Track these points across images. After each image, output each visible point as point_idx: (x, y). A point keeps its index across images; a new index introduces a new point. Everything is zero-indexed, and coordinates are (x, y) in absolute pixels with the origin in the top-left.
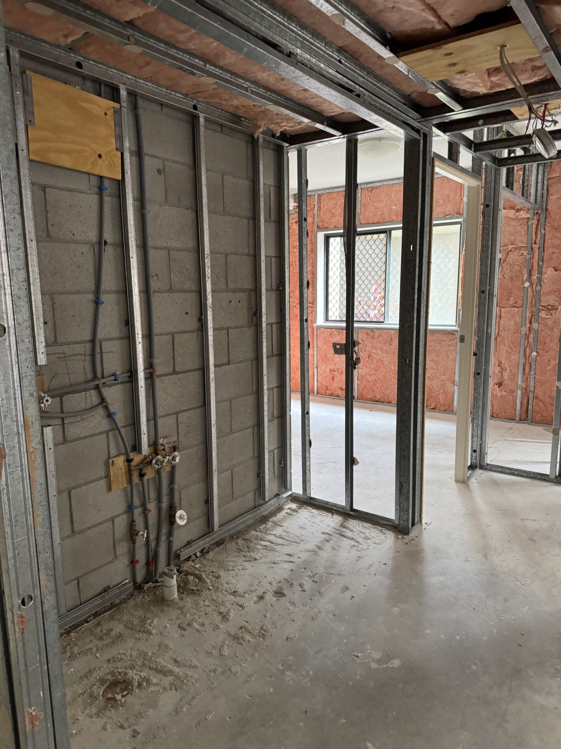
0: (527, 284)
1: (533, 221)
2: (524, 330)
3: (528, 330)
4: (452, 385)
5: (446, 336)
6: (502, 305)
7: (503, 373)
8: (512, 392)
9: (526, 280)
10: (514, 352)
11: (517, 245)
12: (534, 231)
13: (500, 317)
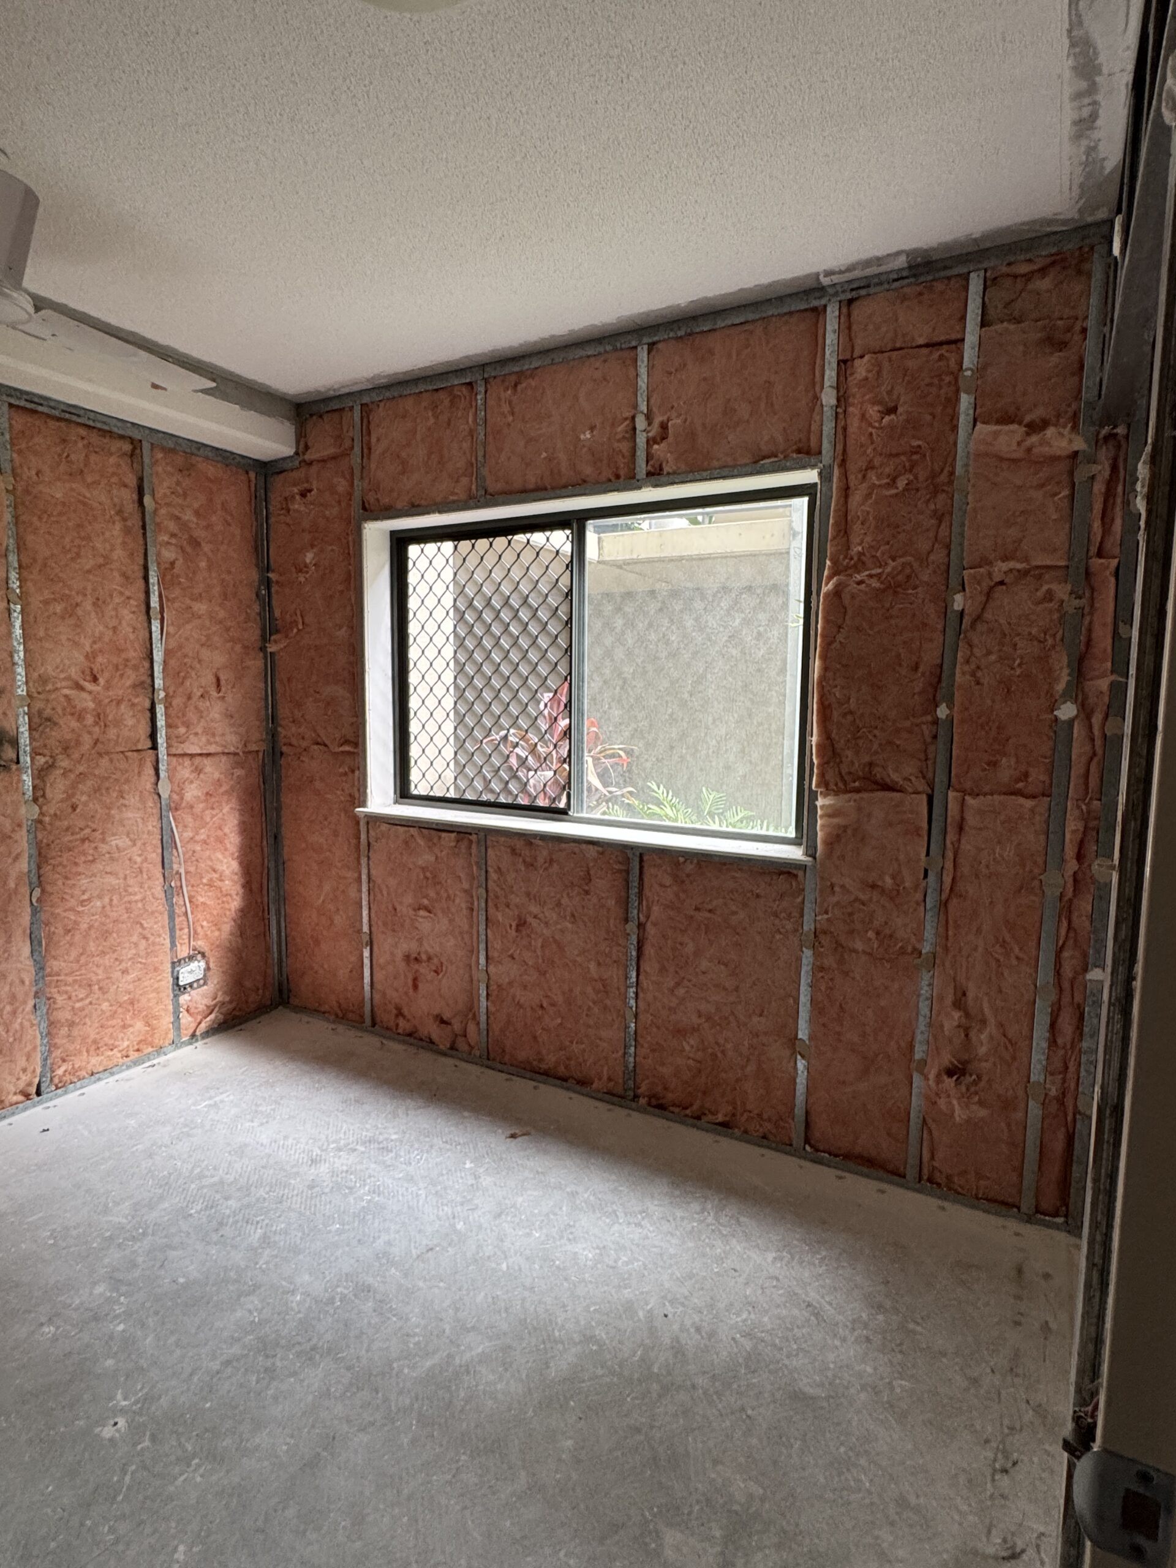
0: (1067, 711)
1: (1095, 469)
2: (1057, 882)
3: (1070, 881)
4: (787, 1052)
5: (768, 879)
6: (968, 785)
7: (973, 1034)
8: (1007, 1105)
9: (1066, 696)
10: (1014, 962)
11: (1026, 559)
12: (1098, 506)
13: (961, 828)
